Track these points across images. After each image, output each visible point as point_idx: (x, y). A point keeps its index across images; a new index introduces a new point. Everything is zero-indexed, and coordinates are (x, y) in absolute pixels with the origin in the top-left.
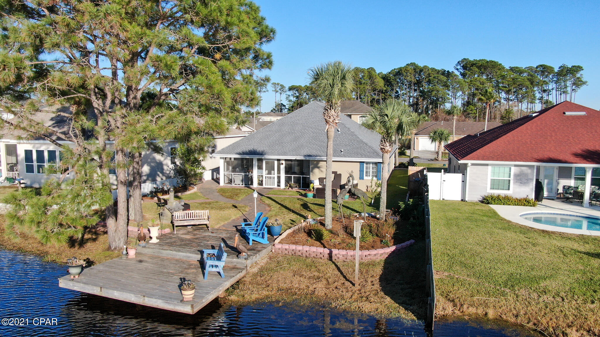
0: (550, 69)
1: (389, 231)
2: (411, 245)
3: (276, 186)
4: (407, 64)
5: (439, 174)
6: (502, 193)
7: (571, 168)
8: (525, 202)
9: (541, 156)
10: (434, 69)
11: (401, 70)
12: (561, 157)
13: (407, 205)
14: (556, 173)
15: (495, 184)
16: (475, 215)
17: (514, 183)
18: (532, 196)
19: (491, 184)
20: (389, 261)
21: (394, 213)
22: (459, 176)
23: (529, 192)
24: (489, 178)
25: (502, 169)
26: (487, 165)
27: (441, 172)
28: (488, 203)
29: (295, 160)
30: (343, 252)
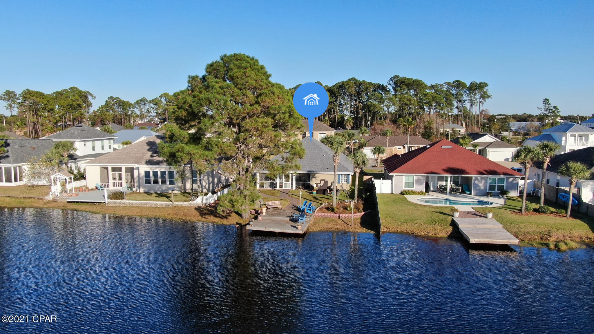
0: (463, 85)
1: (361, 207)
2: (370, 212)
3: (290, 188)
4: (349, 79)
5: (380, 180)
6: (410, 189)
7: (443, 176)
8: (420, 193)
9: (427, 171)
10: (370, 83)
11: (344, 84)
12: (436, 171)
13: (366, 196)
14: (436, 178)
15: (407, 185)
16: (396, 200)
17: (416, 184)
18: (424, 190)
19: (405, 185)
20: (363, 218)
21: (362, 200)
22: (390, 181)
23: (422, 188)
24: (404, 182)
25: (410, 177)
26: (403, 175)
27: (380, 179)
28: (404, 194)
29: (302, 174)
30: (345, 215)
